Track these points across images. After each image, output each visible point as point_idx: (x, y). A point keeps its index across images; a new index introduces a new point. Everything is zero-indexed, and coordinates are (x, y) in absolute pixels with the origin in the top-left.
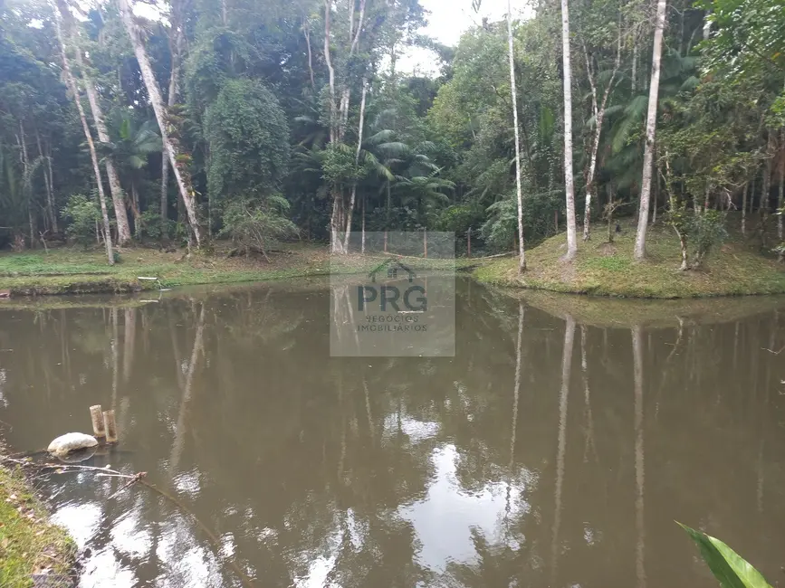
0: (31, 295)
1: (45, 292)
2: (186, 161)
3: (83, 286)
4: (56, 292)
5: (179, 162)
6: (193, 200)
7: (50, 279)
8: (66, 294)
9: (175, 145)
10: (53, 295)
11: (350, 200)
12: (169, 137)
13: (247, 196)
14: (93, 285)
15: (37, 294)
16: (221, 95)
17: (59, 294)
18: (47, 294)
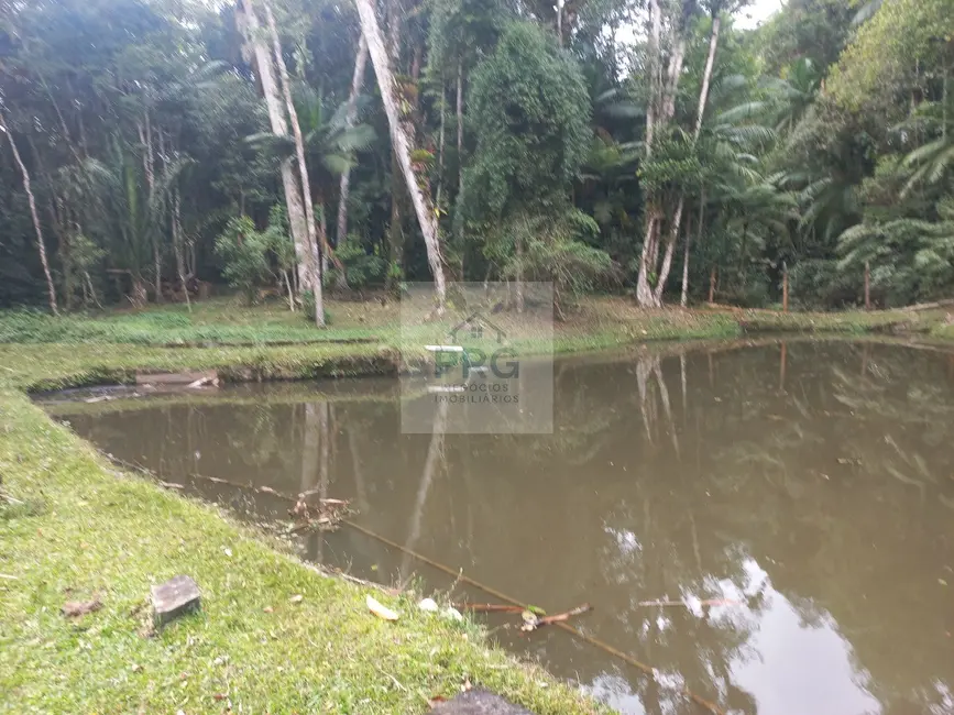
0: (254, 380)
1: (277, 375)
2: (427, 161)
3: (344, 364)
4: (298, 374)
5: (414, 160)
6: (435, 223)
7: (284, 350)
8: (315, 378)
9: (408, 134)
10: (295, 380)
11: (674, 219)
12: (400, 120)
13: (532, 213)
14: (361, 362)
15: (265, 380)
16: (502, 45)
17: (304, 379)
18: (282, 379)
